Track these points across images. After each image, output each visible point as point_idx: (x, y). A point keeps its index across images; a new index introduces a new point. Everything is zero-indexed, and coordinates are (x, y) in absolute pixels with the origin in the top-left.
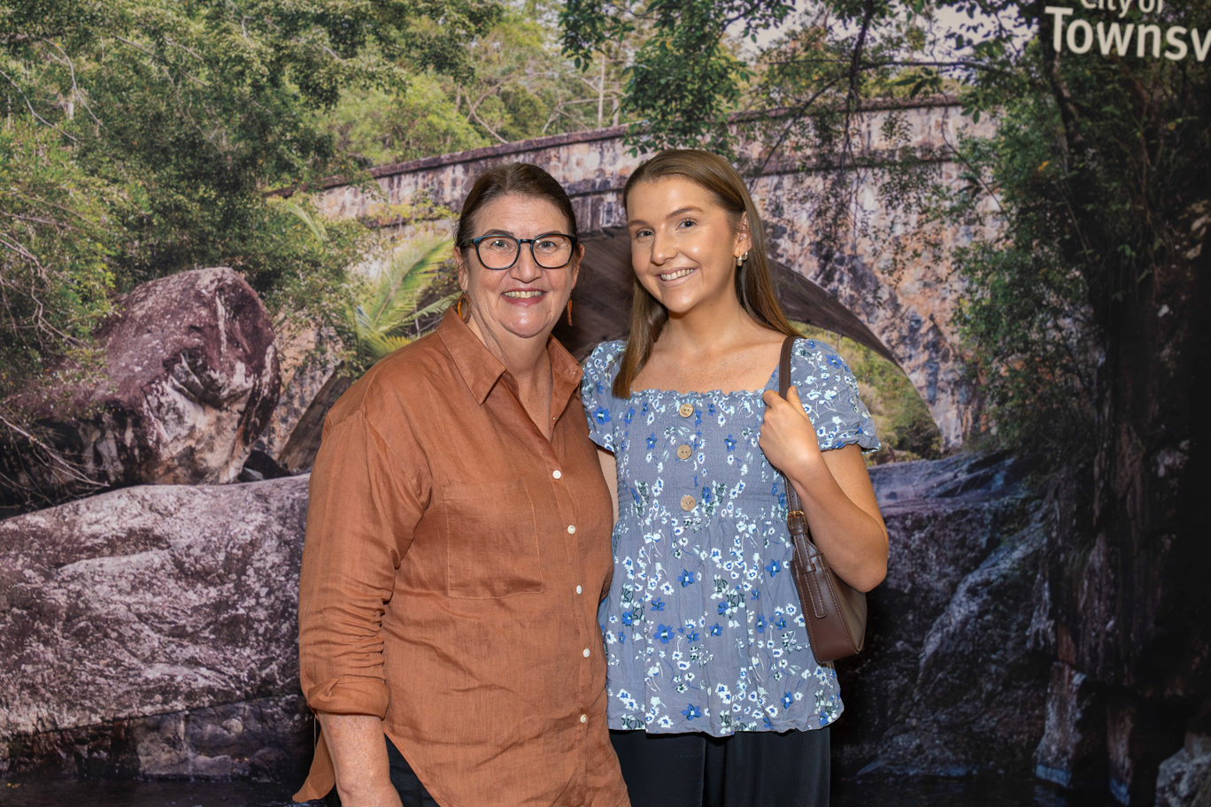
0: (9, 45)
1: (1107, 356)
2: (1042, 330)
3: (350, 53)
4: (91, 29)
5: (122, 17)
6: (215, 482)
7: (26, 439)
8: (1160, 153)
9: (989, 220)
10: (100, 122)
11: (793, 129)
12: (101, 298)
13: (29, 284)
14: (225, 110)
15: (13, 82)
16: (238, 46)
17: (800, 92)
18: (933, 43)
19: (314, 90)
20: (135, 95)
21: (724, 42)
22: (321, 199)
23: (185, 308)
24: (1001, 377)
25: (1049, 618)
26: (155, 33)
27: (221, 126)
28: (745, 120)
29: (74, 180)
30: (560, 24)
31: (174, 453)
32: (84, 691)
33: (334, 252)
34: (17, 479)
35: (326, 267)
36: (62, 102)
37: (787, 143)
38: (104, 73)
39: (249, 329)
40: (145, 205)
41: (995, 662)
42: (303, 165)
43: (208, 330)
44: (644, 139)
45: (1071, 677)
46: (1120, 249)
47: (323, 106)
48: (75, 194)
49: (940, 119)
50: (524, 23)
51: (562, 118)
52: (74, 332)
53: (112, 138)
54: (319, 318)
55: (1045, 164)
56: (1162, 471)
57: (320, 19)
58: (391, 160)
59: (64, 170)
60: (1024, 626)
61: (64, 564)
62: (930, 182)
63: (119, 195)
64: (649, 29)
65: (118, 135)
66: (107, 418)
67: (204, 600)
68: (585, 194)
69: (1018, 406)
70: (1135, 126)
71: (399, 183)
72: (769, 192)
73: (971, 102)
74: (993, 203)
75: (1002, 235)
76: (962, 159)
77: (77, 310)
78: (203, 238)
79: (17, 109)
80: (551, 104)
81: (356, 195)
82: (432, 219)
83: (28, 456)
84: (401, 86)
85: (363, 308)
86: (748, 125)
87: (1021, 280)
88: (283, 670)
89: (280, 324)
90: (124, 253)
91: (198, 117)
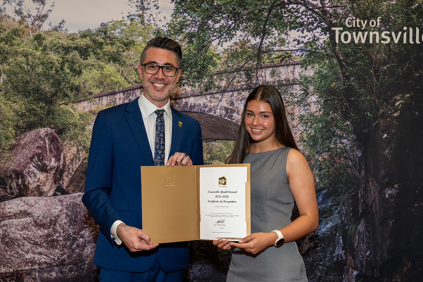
1: (362, 153)
2: (335, 144)
3: (86, 59)
4: (7, 56)
5: (16, 52)
6: (46, 196)
8: (380, 78)
9: (312, 104)
10: (10, 84)
11: (237, 75)
12: (11, 138)
14: (47, 79)
16: (51, 58)
17: (239, 63)
18: (289, 43)
19: (74, 71)
20: (20, 75)
21: (211, 47)
22: (77, 105)
23: (36, 141)
24: (319, 161)
25: (342, 250)
26: (26, 56)
27: (46, 84)
28: (220, 74)
29: (3, 102)
31: (34, 187)
32: (8, 261)
33: (81, 122)
35: (79, 127)
37: (235, 80)
38: (11, 69)
39: (56, 147)
40: (24, 109)
41: (321, 265)
43: (43, 147)
44: (184, 81)
45: (352, 272)
46: (365, 113)
47: (77, 76)
48: (3, 107)
49: (292, 70)
50: (142, 45)
52: (3, 149)
53: (14, 89)
54: (77, 143)
55: (334, 84)
56: (387, 196)
57: (76, 48)
58: (99, 92)
60: (332, 252)
61: (1, 221)
62: (289, 92)
63: (16, 106)
64: (184, 44)
66: (13, 175)
67: (43, 234)
69: (327, 172)
70: (370, 68)
71: (102, 99)
72: (229, 98)
73: (304, 63)
74: (314, 99)
75: (318, 110)
76: (301, 83)
77: (4, 142)
78: (41, 119)
81: (88, 104)
84: (102, 68)
86: (221, 75)
87: (326, 126)
88: (68, 257)
89: (65, 145)
90: (18, 124)
91: (39, 81)
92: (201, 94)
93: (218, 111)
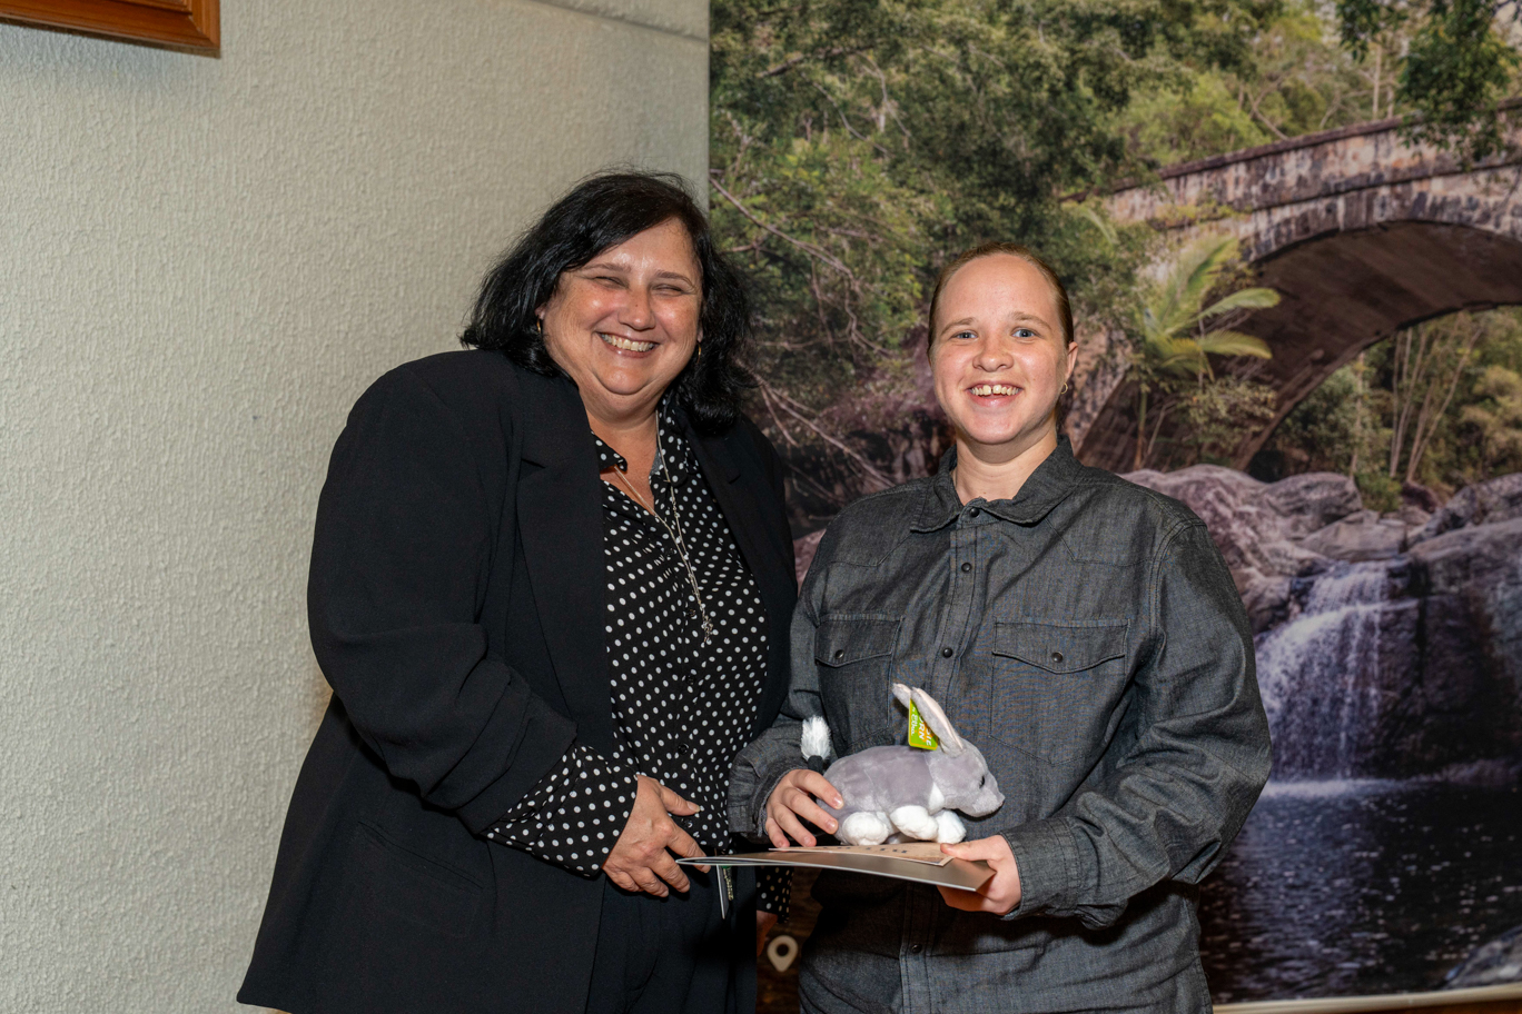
0: (825, 60)
3: (1139, 54)
4: (900, 40)
5: (930, 27)
7: (841, 451)
10: (908, 133)
12: (909, 309)
13: (843, 298)
14: (1024, 117)
15: (830, 97)
16: (1036, 51)
19: (1107, 93)
20: (941, 105)
21: (1495, 28)
22: (1112, 203)
26: (960, 41)
27: (1020, 133)
28: (1514, 107)
29: (885, 193)
30: (1337, 16)
33: (1125, 255)
34: (832, 491)
35: (1117, 270)
36: (874, 115)
38: (913, 84)
40: (951, 215)
42: (1096, 168)
44: (1417, 130)
47: (1115, 109)
48: (886, 206)
50: (1304, 16)
51: (1339, 111)
52: (885, 344)
53: (920, 148)
54: (1110, 322)
57: (1113, 21)
58: (1178, 160)
59: (874, 181)
63: (926, 206)
64: (1422, 17)
65: (925, 145)
66: (914, 427)
68: (1360, 189)
71: (1185, 185)
77: (887, 321)
79: (833, 123)
80: (1329, 98)
81: (1144, 197)
82: (1216, 219)
83: (842, 468)
85: (1151, 310)
90: (930, 264)
91: (998, 124)
92: (1463, 169)
93: (1507, 219)
